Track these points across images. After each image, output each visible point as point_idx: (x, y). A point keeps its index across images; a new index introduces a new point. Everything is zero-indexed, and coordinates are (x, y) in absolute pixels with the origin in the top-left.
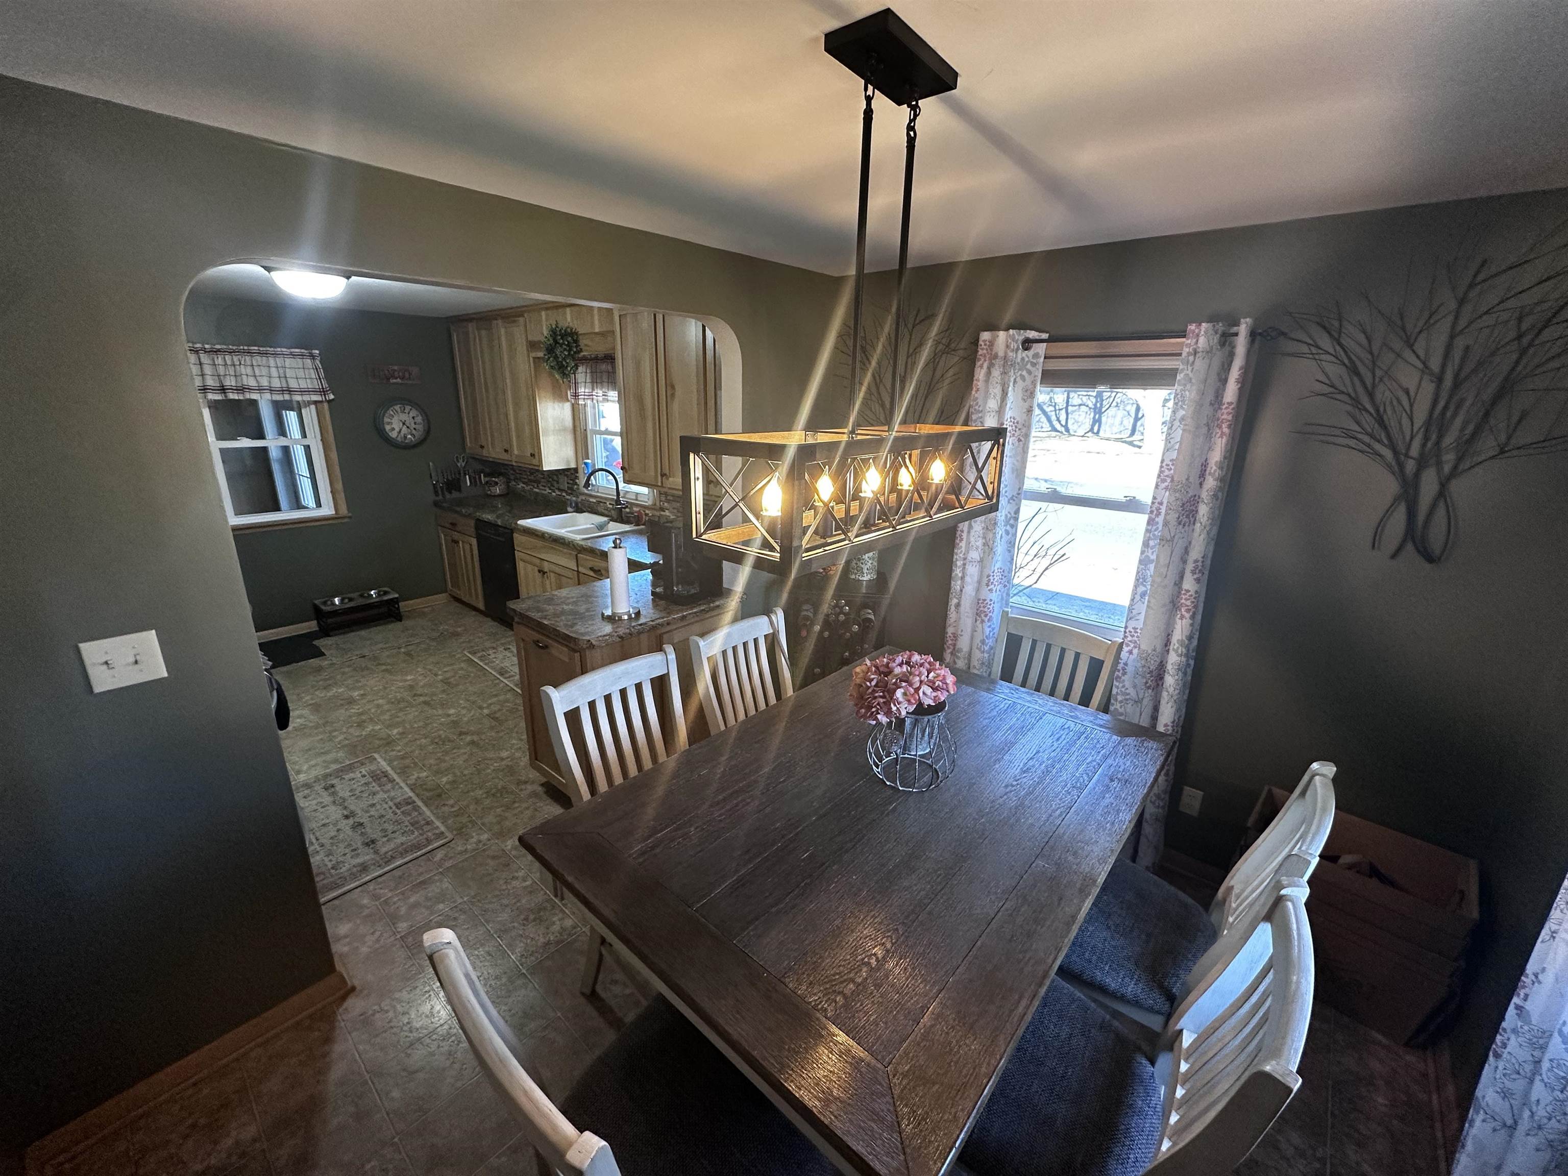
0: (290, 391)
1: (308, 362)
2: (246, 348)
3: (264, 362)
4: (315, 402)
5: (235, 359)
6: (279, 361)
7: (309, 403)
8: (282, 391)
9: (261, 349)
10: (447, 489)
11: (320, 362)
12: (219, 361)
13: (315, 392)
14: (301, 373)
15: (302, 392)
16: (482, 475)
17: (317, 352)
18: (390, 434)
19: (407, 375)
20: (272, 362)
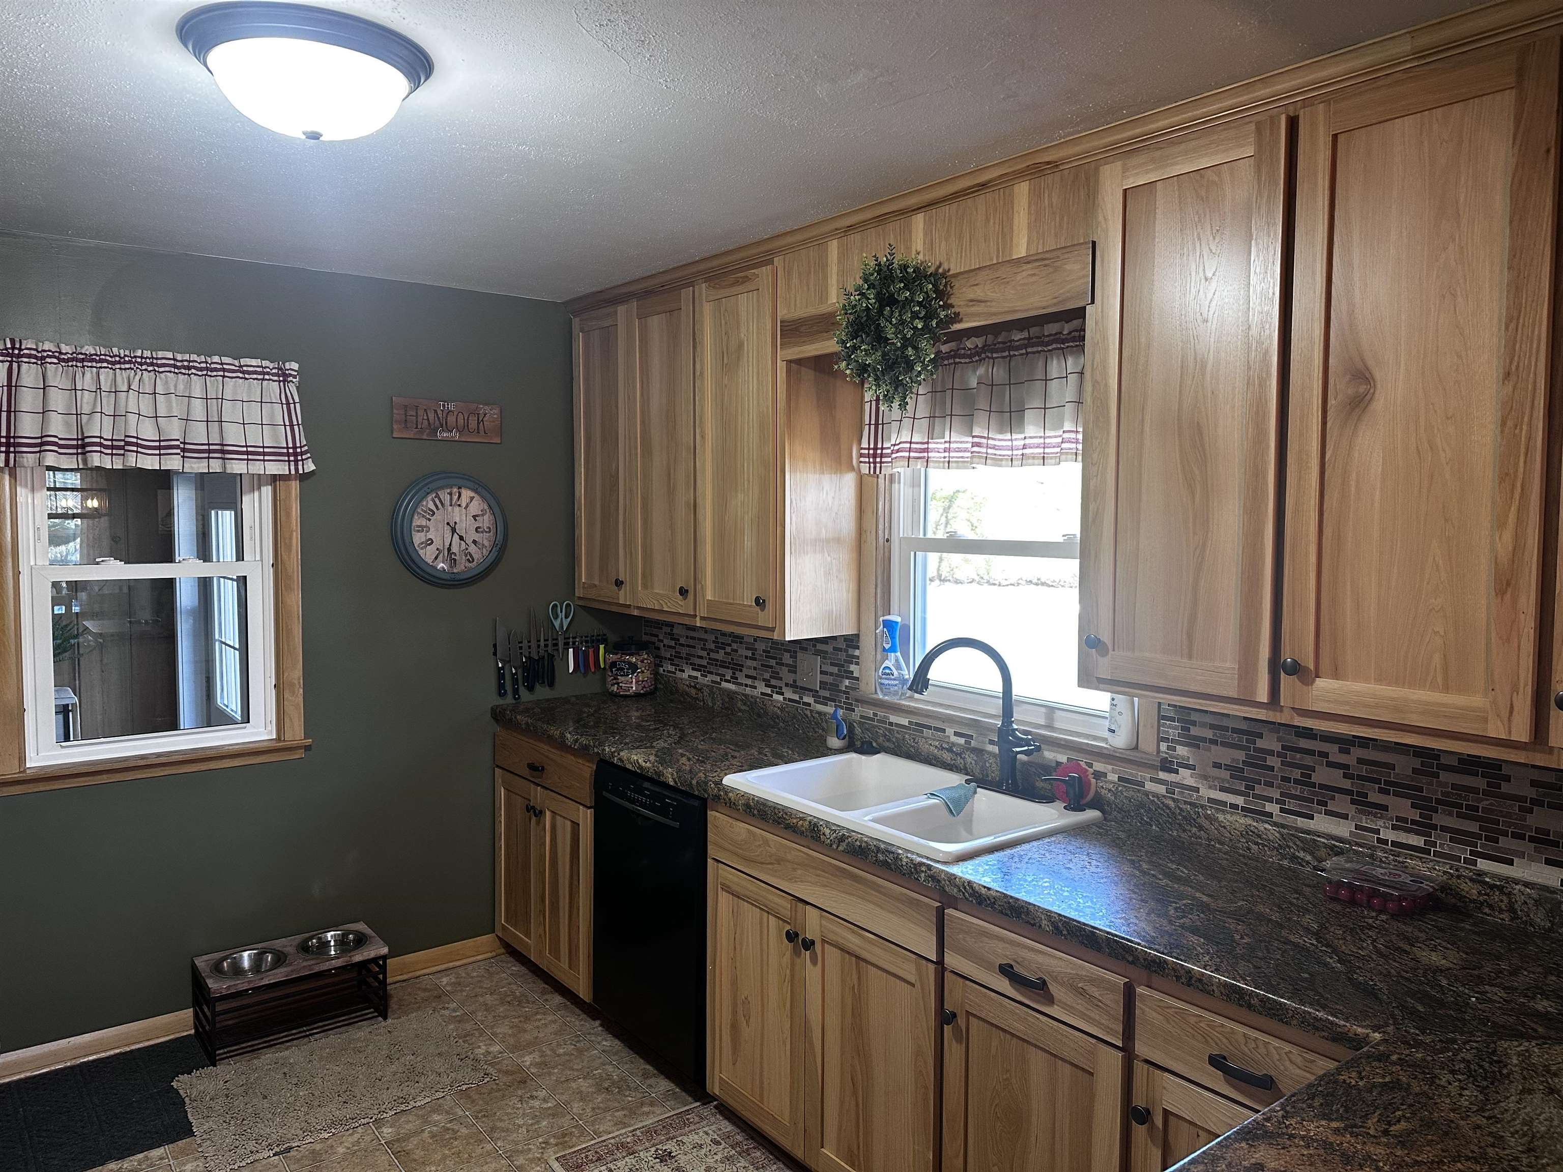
0: (223, 452)
1: (273, 388)
2: (147, 354)
3: (181, 387)
4: (275, 479)
5: (122, 378)
6: (214, 384)
7: (259, 481)
8: (208, 452)
9: (179, 357)
10: (526, 679)
11: (298, 388)
12: (87, 379)
13: (277, 454)
14: (254, 413)
15: (249, 454)
16: (602, 647)
17: (295, 366)
18: (421, 552)
19: (473, 423)
20: (197, 384)
